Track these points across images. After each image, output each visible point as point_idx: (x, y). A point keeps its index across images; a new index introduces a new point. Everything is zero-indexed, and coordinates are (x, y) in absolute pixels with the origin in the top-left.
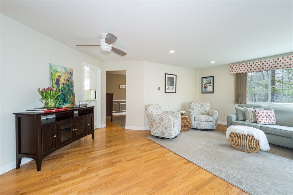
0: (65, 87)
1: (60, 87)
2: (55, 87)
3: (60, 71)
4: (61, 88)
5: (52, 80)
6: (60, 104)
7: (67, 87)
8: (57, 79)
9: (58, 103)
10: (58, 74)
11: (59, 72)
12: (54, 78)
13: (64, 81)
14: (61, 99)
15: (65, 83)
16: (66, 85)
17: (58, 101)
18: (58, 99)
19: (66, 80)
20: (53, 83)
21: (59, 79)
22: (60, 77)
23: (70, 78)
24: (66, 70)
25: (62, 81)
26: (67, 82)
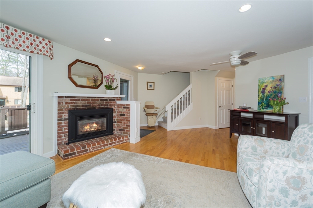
0: (271, 94)
1: (265, 94)
2: (260, 95)
3: (267, 81)
4: (267, 95)
5: (259, 90)
6: (263, 108)
7: (273, 94)
8: (263, 89)
9: (261, 107)
10: (265, 84)
11: (265, 83)
12: (260, 88)
13: (271, 89)
14: (265, 104)
15: (271, 91)
16: (272, 92)
17: (261, 106)
18: (262, 104)
19: (273, 88)
20: (259, 92)
21: (265, 88)
22: (266, 86)
23: (278, 85)
24: (273, 78)
25: (268, 89)
26: (274, 90)
